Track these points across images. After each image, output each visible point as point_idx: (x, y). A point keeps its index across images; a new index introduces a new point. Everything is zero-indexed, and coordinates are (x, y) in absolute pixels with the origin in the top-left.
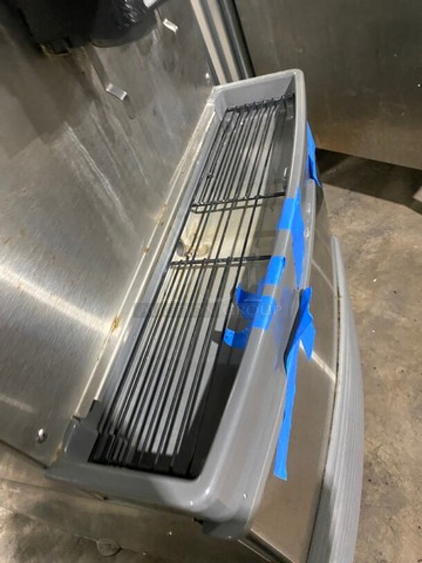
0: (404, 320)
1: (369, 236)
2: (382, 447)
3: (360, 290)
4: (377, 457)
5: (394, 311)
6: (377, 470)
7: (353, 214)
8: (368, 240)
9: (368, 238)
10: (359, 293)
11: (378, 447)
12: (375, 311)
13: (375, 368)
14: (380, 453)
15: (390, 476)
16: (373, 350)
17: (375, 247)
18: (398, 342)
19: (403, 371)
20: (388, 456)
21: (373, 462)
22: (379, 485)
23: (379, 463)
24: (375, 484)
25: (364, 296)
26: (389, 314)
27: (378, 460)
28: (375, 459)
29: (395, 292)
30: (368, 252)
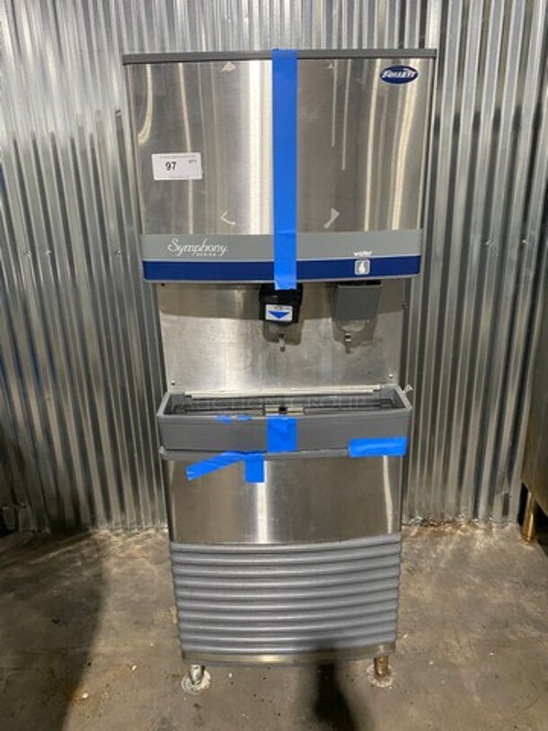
0: (477, 699)
1: (530, 622)
3: (471, 650)
5: (477, 685)
7: (539, 598)
8: (525, 625)
9: (527, 623)
10: (468, 649)
12: (464, 672)
13: (412, 703)
16: (426, 692)
17: (525, 635)
18: (452, 706)
19: (429, 726)
25: (468, 655)
26: (472, 686)
29: (497, 677)
30: (514, 633)
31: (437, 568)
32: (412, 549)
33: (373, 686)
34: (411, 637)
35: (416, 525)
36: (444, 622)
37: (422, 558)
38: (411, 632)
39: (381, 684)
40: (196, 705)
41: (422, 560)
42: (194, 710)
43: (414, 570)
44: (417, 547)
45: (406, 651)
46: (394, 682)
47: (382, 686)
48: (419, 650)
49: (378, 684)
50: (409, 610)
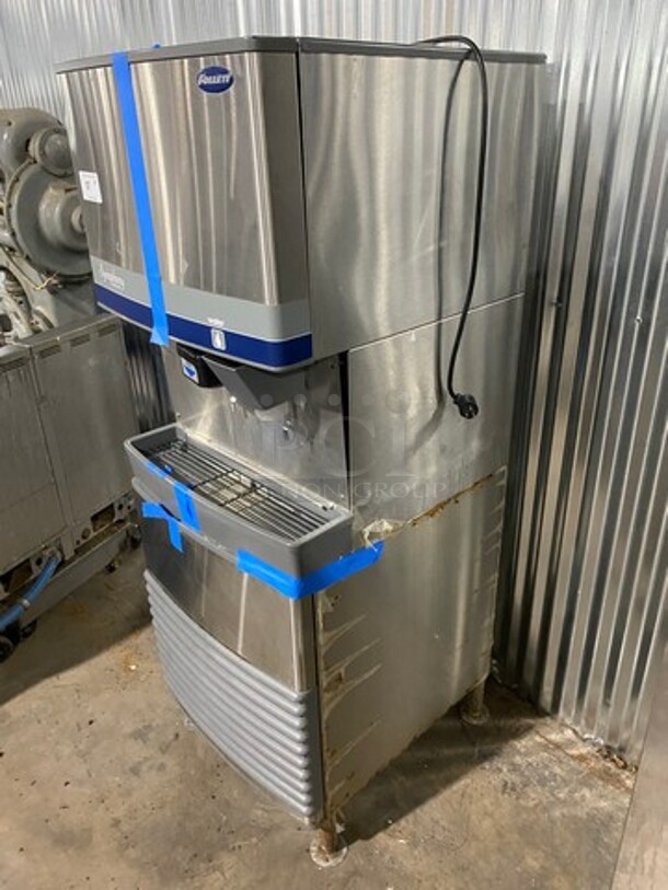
2: (222, 878)
4: (214, 871)
6: (202, 865)
11: (223, 874)
14: (218, 874)
15: (192, 877)
20: (211, 881)
21: (211, 864)
22: (188, 863)
23: (207, 869)
24: (191, 859)
27: (211, 871)
28: (213, 867)
31: (545, 809)
32: (546, 767)
33: (308, 851)
34: (406, 848)
35: (594, 745)
36: (464, 869)
37: (543, 785)
38: (414, 844)
39: (316, 856)
40: (177, 736)
41: (539, 789)
42: (172, 737)
43: (513, 789)
44: (557, 770)
45: (381, 855)
46: (331, 867)
47: (315, 859)
48: (396, 867)
49: (313, 855)
50: (443, 823)
